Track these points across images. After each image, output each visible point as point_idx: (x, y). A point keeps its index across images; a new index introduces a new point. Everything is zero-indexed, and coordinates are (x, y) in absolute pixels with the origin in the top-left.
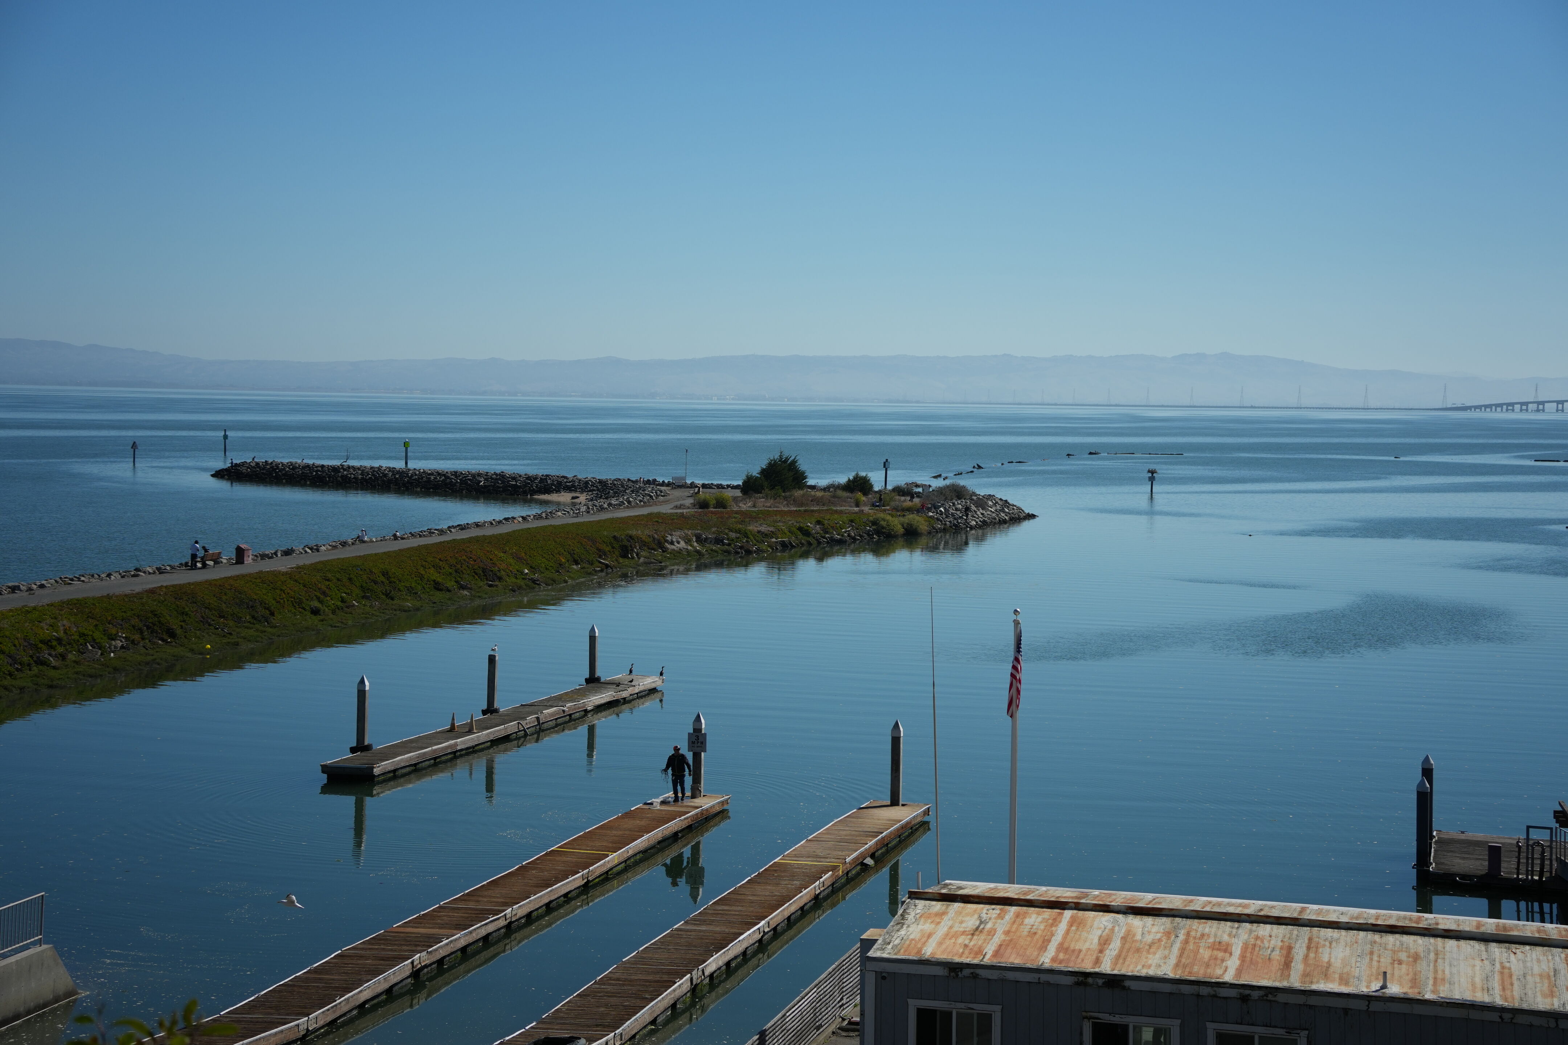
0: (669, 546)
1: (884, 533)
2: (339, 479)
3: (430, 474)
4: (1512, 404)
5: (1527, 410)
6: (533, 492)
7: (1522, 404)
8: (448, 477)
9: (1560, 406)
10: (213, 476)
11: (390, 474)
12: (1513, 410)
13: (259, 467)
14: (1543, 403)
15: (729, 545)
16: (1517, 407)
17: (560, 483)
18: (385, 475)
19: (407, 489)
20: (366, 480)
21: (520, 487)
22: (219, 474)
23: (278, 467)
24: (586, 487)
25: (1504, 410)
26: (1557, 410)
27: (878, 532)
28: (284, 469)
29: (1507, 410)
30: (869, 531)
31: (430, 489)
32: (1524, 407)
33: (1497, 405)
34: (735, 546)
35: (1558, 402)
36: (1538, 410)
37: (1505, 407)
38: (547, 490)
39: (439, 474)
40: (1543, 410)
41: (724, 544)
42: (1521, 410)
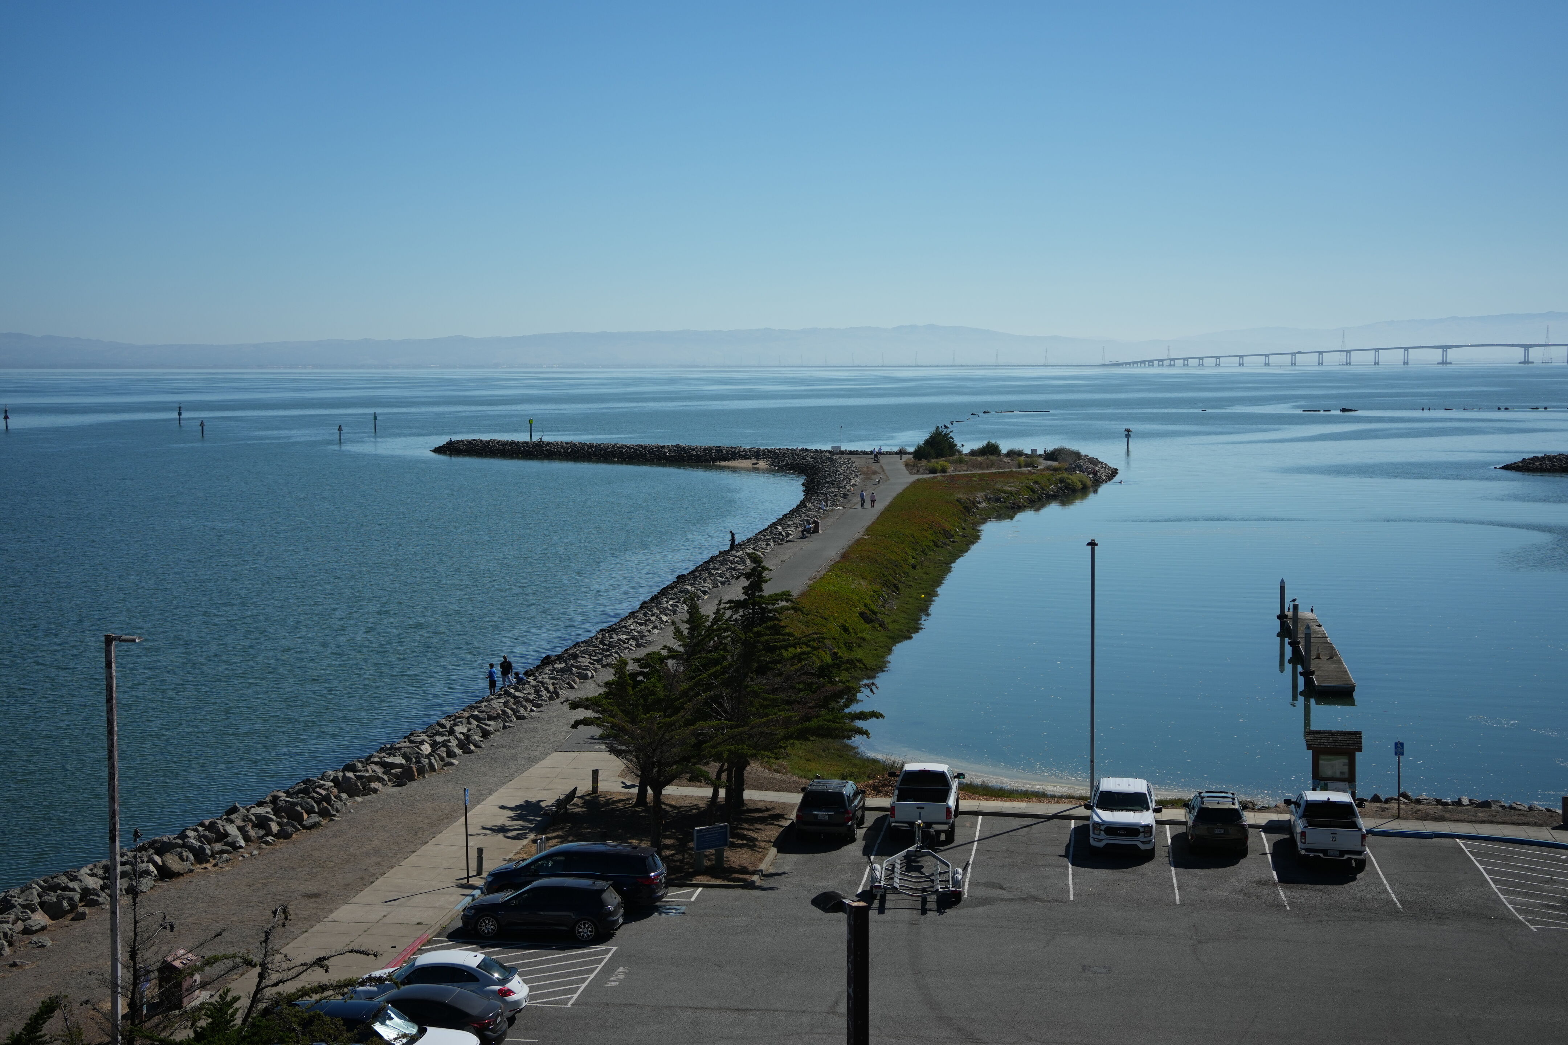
0: (979, 505)
1: (1070, 488)
2: (545, 452)
3: (620, 448)
4: (1152, 361)
5: (1163, 365)
6: (714, 460)
7: (1159, 361)
8: (637, 450)
9: (1186, 362)
10: (433, 451)
11: (586, 448)
12: (1153, 365)
13: (472, 444)
14: (1174, 360)
15: (1005, 502)
16: (1156, 363)
17: (734, 453)
18: (583, 449)
19: (606, 459)
20: (568, 453)
21: (702, 456)
22: (438, 450)
23: (489, 445)
24: (759, 456)
25: (1147, 365)
26: (1184, 365)
27: (1067, 488)
28: (495, 445)
29: (1149, 365)
30: (1061, 487)
31: (625, 459)
32: (1161, 363)
33: (1142, 362)
34: (1010, 503)
35: (1184, 359)
36: (1170, 365)
37: (1147, 363)
38: (726, 459)
39: (628, 447)
40: (1174, 365)
41: (1001, 502)
42: (1159, 365)
